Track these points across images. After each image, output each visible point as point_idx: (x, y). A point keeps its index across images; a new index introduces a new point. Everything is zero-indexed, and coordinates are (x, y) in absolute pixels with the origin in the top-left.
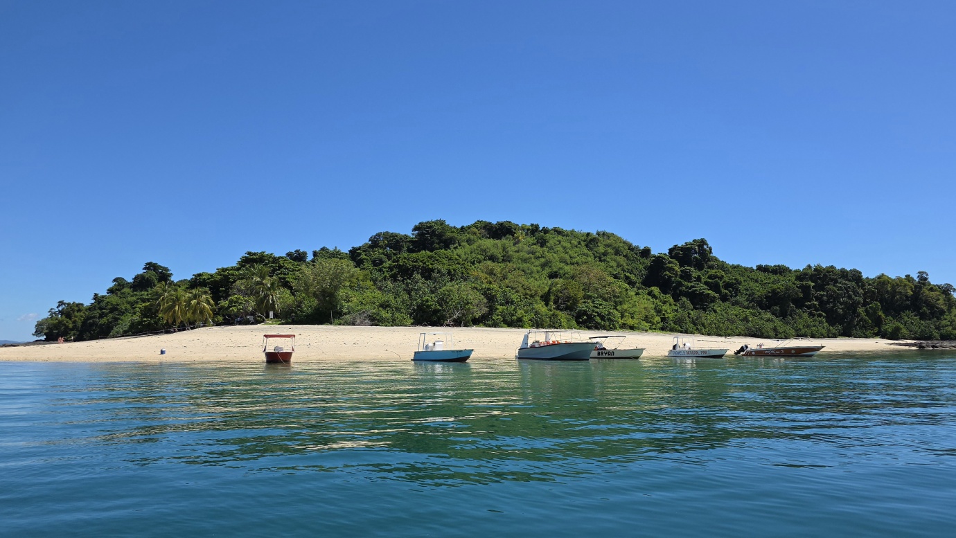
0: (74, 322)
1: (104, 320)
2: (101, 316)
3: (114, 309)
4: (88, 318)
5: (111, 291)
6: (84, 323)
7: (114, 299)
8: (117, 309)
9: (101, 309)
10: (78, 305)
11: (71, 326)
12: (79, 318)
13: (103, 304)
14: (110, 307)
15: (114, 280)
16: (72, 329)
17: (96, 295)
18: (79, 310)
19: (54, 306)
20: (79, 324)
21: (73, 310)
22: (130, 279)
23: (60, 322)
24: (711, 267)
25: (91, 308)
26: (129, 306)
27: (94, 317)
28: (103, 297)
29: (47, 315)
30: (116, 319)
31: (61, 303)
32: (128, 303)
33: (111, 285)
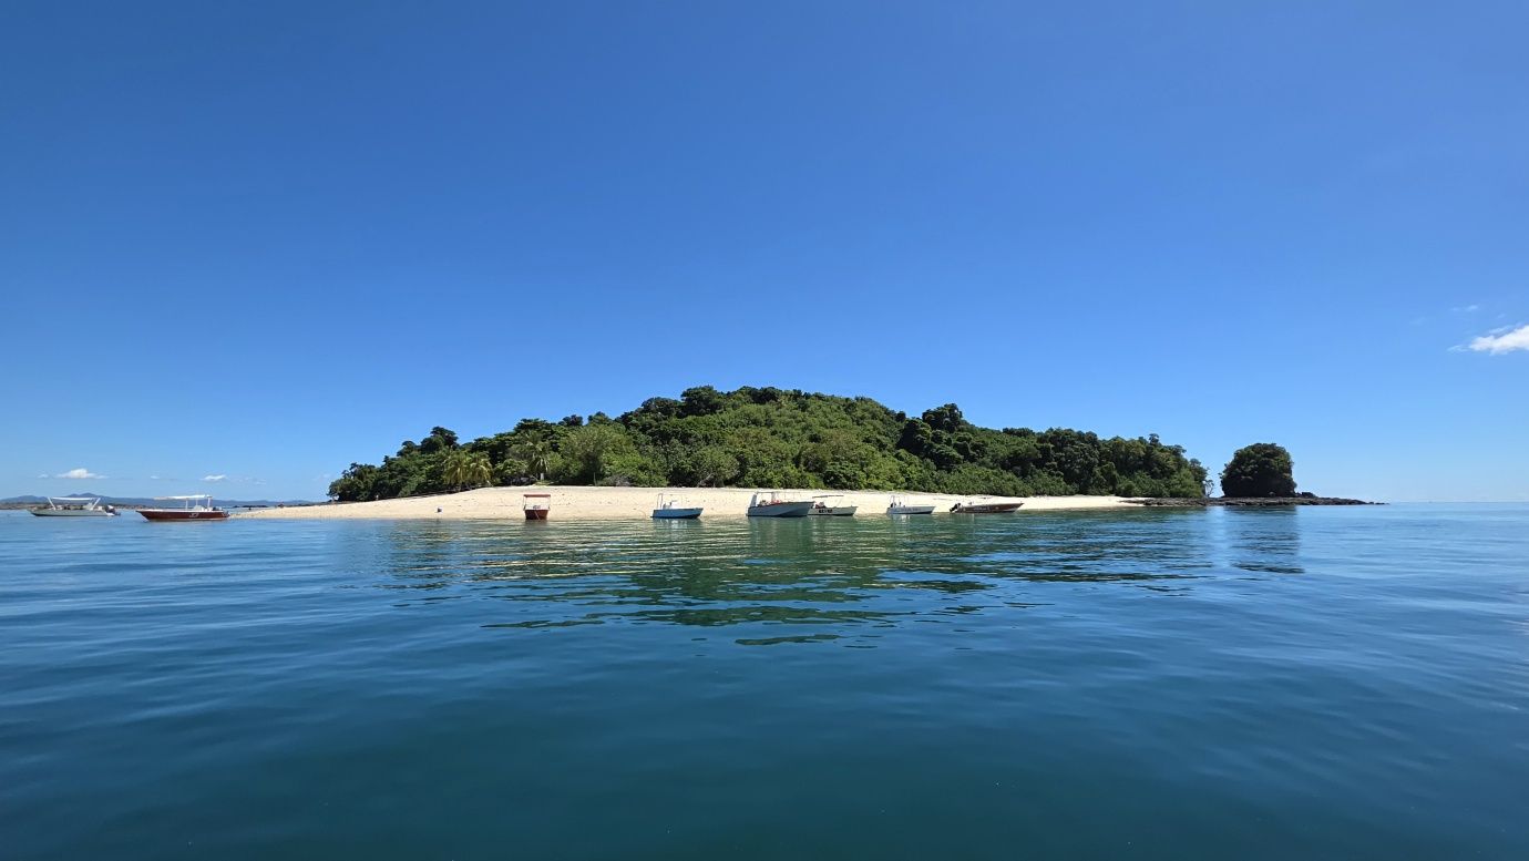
0: (366, 483)
1: (393, 482)
2: (391, 477)
3: (403, 471)
4: (379, 479)
5: (400, 453)
6: (375, 484)
7: (404, 462)
8: (405, 471)
9: (391, 470)
10: (370, 467)
11: (362, 487)
12: (370, 479)
13: (393, 466)
14: (399, 468)
15: (404, 444)
16: (364, 490)
17: (386, 457)
18: (371, 472)
19: (348, 468)
20: (371, 484)
21: (365, 472)
22: (418, 443)
23: (353, 483)
24: (961, 430)
25: (381, 470)
26: (417, 468)
27: (385, 478)
28: (393, 459)
29: (341, 477)
30: (405, 480)
31: (354, 465)
32: (416, 465)
33: (401, 448)
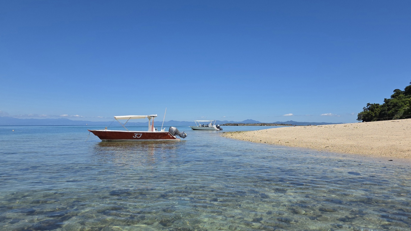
0: (375, 113)
1: (390, 112)
2: (389, 110)
3: (395, 105)
4: (382, 111)
5: (393, 96)
6: (380, 113)
7: (395, 100)
8: (396, 105)
9: (388, 106)
10: (377, 105)
11: (374, 115)
12: (377, 111)
13: (389, 103)
14: (392, 104)
15: (394, 91)
16: (374, 117)
17: (385, 99)
18: (377, 107)
20: (378, 114)
21: (374, 107)
23: (368, 114)
25: (383, 106)
26: (403, 104)
27: (385, 110)
28: (389, 100)
30: (396, 111)
31: (368, 104)
32: (403, 102)
33: (393, 93)
